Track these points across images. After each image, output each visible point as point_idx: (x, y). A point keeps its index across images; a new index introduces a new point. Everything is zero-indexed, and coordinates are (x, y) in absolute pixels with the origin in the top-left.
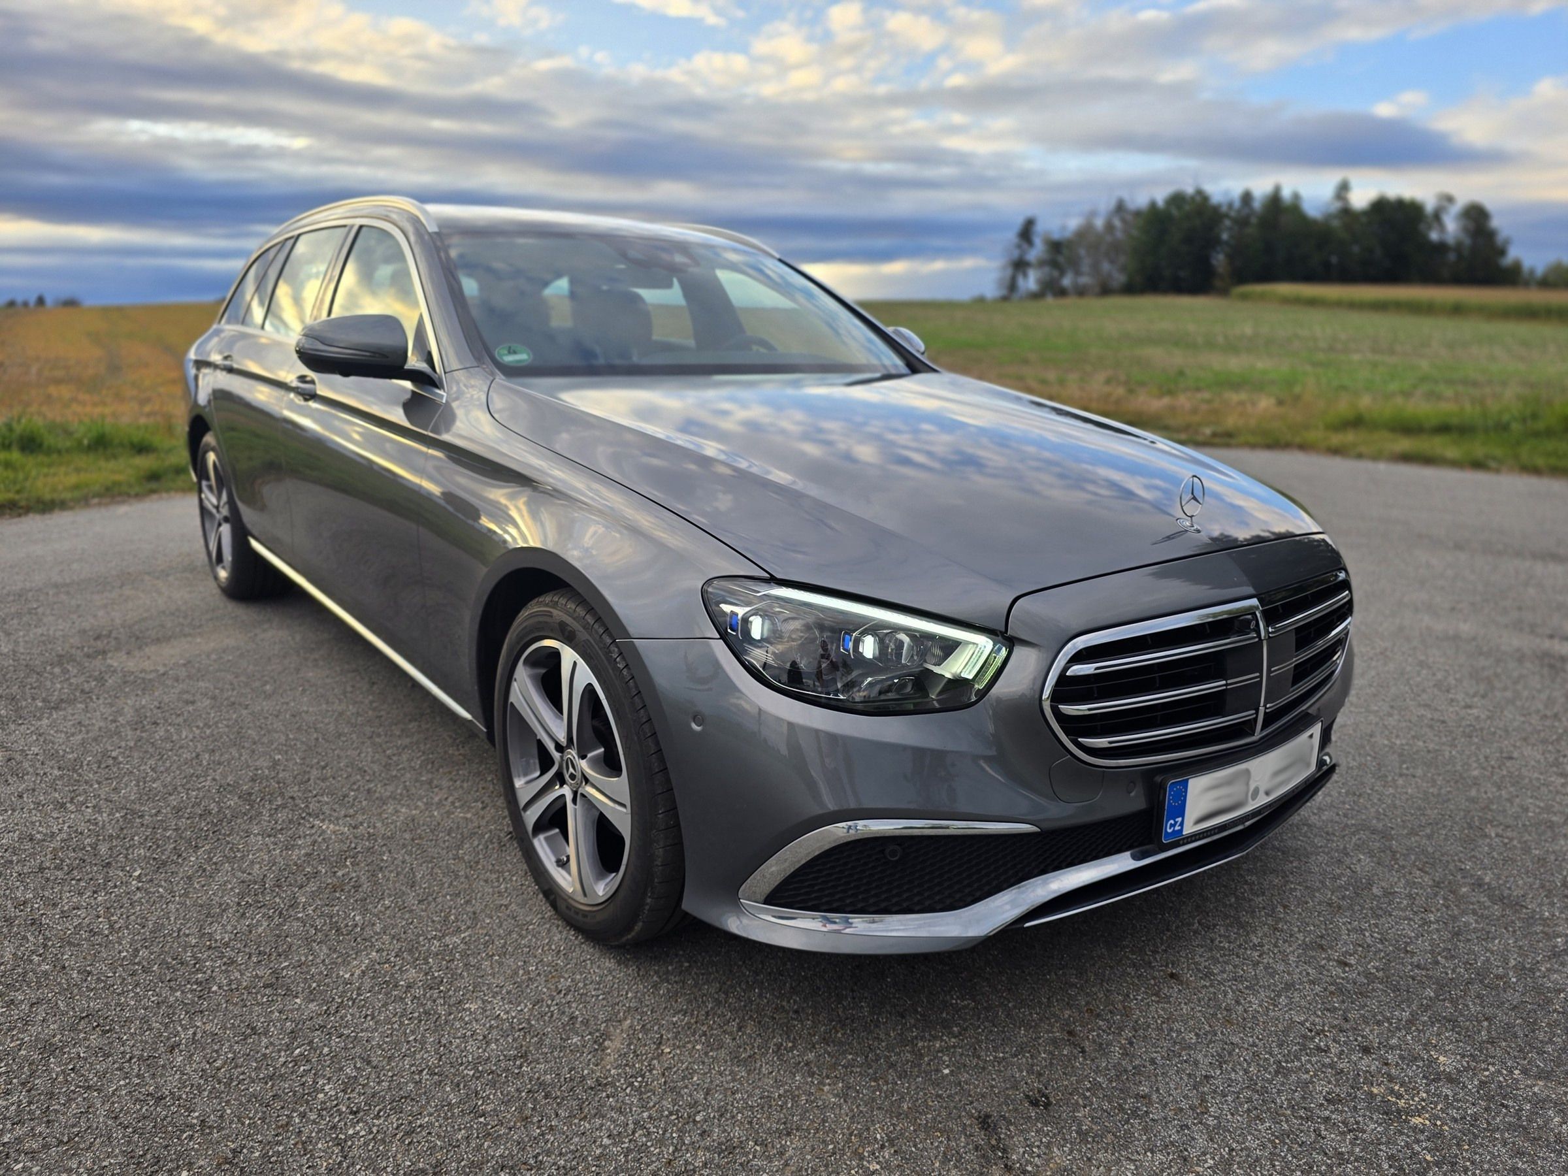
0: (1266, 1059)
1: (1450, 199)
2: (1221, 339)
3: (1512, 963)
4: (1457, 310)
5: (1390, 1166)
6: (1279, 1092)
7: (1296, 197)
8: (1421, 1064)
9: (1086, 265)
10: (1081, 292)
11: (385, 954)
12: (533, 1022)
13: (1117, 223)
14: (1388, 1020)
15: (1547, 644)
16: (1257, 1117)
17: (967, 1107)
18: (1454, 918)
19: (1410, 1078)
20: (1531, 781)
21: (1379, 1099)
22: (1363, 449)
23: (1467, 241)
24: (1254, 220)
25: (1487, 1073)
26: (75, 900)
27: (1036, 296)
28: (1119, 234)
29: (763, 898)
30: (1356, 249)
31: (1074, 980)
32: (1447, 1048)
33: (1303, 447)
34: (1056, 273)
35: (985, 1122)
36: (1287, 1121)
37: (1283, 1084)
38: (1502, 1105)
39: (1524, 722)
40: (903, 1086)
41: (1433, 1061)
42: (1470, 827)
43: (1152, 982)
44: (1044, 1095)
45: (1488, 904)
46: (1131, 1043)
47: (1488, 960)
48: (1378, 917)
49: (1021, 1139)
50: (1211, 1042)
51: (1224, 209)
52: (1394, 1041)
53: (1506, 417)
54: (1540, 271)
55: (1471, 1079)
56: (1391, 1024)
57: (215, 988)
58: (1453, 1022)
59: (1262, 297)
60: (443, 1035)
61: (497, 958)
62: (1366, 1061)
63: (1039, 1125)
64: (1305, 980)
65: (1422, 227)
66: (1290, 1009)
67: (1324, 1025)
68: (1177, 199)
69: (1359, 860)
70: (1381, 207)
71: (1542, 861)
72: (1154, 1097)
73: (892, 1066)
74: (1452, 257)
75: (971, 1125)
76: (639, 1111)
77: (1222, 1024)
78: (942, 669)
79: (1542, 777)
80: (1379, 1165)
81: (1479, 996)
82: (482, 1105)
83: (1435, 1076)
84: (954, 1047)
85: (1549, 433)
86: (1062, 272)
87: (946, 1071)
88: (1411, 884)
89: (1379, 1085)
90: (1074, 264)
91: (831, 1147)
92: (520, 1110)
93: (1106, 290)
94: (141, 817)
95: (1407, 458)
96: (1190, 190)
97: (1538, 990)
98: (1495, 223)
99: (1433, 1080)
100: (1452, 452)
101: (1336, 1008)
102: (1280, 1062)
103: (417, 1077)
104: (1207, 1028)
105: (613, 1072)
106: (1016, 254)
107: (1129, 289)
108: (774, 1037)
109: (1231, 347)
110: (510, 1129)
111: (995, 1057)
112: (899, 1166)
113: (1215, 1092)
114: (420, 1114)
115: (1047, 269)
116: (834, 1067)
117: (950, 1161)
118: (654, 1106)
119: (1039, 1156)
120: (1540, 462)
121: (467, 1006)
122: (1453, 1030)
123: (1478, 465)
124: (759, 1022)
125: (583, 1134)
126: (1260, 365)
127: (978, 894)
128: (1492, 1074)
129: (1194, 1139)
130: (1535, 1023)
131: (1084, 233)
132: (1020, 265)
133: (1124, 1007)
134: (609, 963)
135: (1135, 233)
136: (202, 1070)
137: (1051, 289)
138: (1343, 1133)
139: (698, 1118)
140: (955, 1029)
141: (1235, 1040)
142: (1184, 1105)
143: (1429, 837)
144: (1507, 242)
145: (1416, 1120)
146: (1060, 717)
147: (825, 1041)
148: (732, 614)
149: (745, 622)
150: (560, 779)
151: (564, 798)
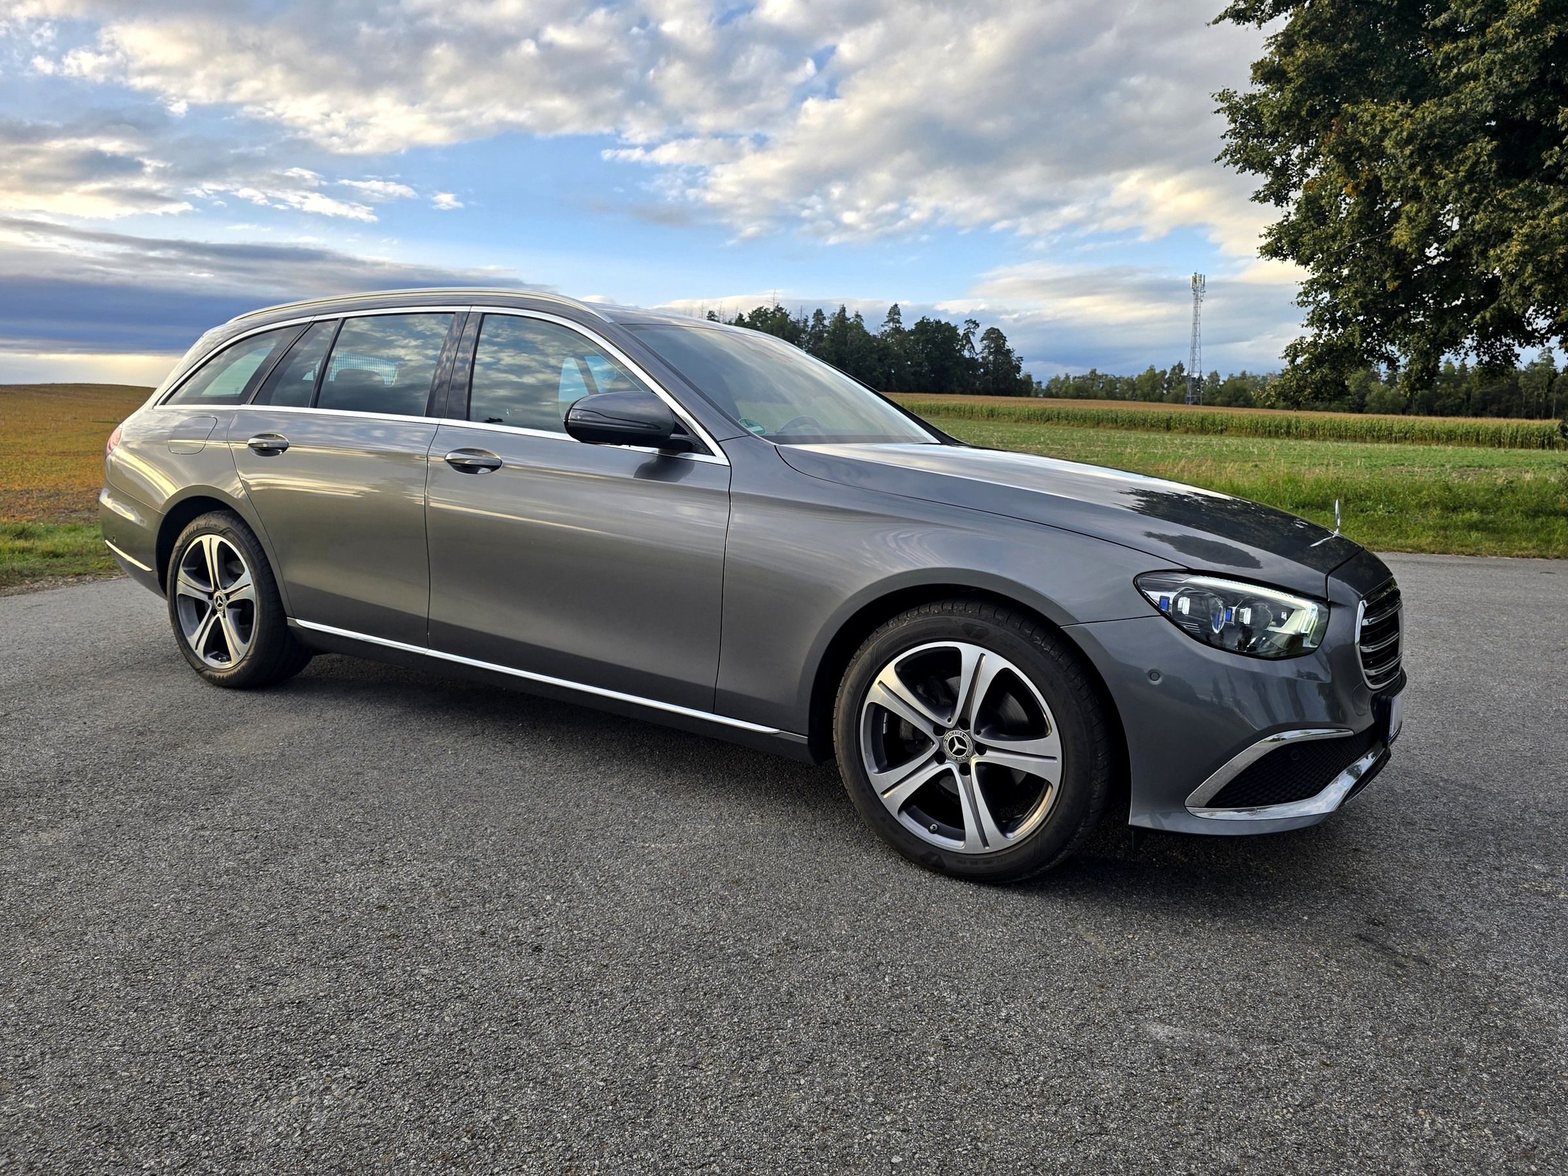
1: (975, 324)
3: (1510, 817)
7: (858, 317)
12: (1021, 936)
17: (1343, 933)
18: (1455, 799)
21: (1532, 890)
23: (991, 358)
29: (1205, 804)
30: (909, 363)
35: (1360, 937)
40: (1293, 929)
43: (1350, 855)
44: (1374, 920)
45: (1462, 790)
46: (1381, 887)
48: (1418, 804)
49: (1391, 942)
51: (802, 324)
54: (1044, 383)
55: (1560, 873)
63: (1392, 934)
65: (957, 346)
70: (923, 327)
72: (1428, 909)
73: (1272, 921)
74: (981, 371)
75: (1357, 941)
78: (1284, 629)
84: (1291, 905)
87: (1306, 918)
88: (1411, 785)
89: (1524, 884)
96: (771, 308)
99: (1545, 877)
111: (1322, 906)
112: (1347, 966)
116: (1241, 927)
117: (1371, 959)
119: (1411, 948)
122: (1523, 853)
127: (1321, 784)
133: (1353, 869)
140: (1279, 897)
144: (1020, 359)
145: (1561, 896)
146: (1363, 655)
148: (1162, 598)
149: (1176, 602)
150: (940, 757)
151: (949, 772)
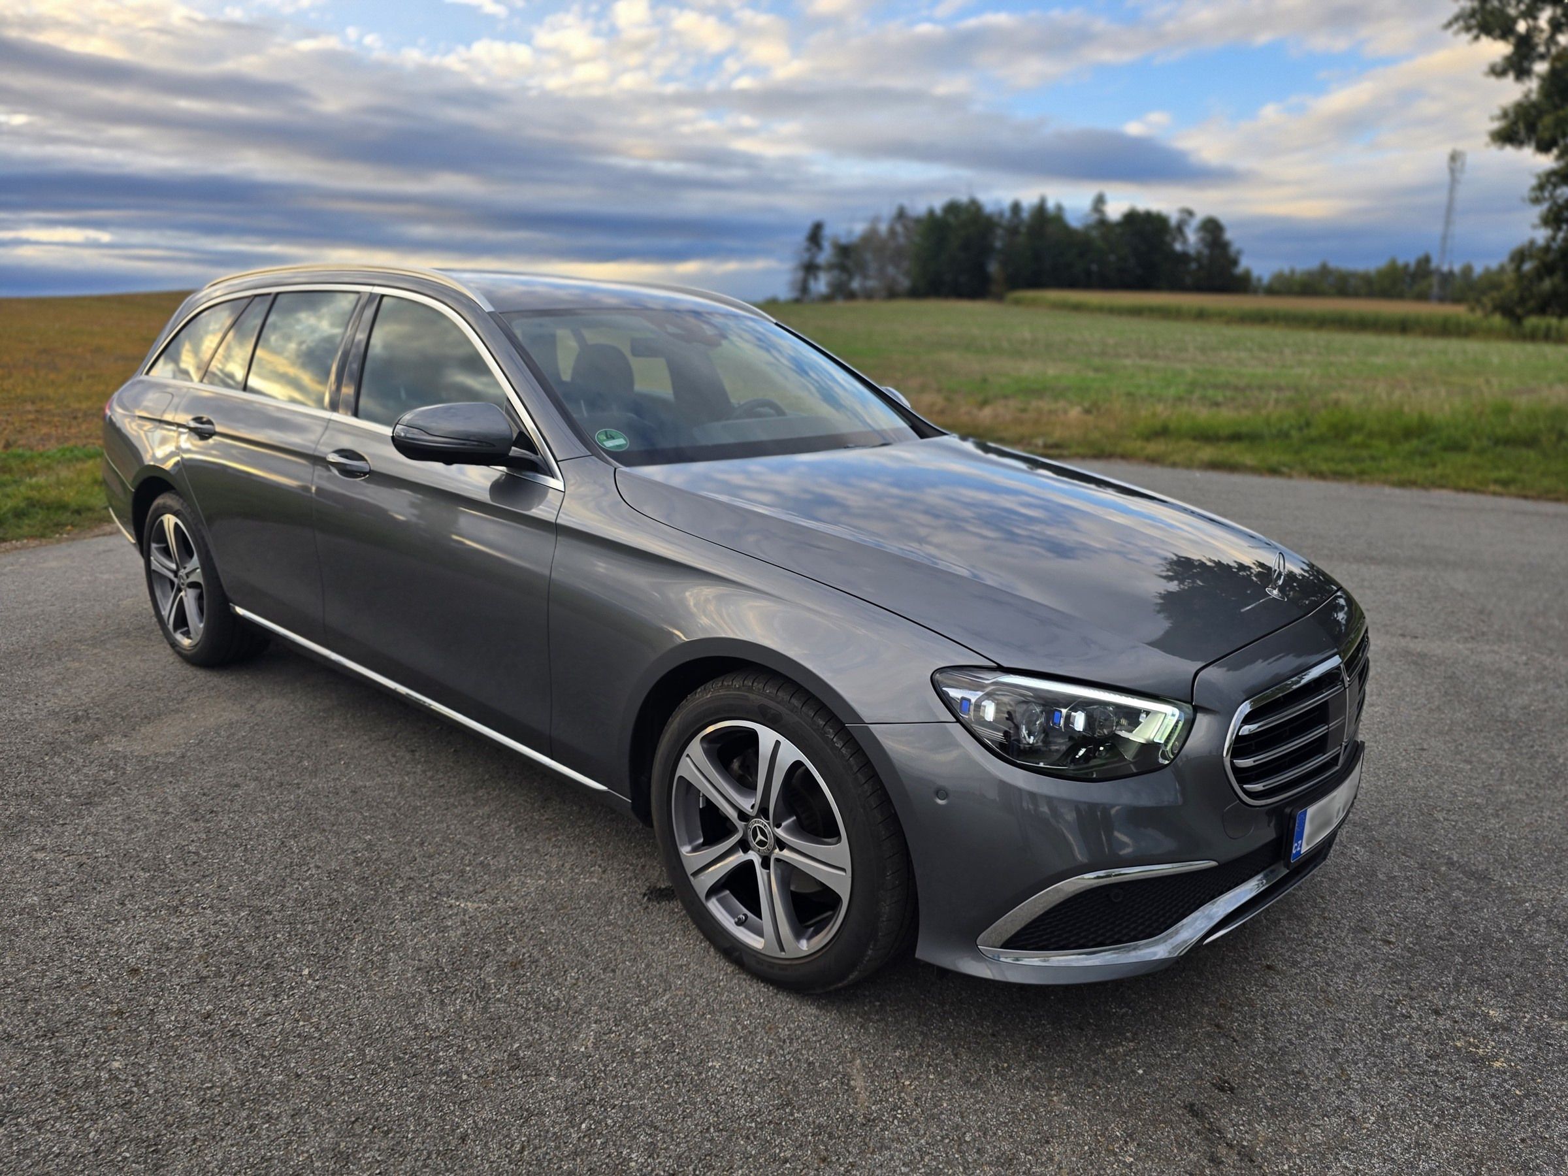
0: (1371, 1029)
1: (1190, 213)
2: (1005, 344)
3: (1504, 928)
4: (1201, 315)
5: (1496, 1103)
6: (1393, 1055)
7: (1059, 208)
8: (1478, 1018)
9: (873, 267)
10: (869, 295)
11: (604, 1024)
12: (778, 1072)
13: (899, 228)
14: (1440, 985)
15: (1403, 642)
16: (1387, 1078)
17: (1174, 1100)
18: (1447, 894)
19: (1478, 1031)
20: (1447, 769)
21: (1464, 1051)
22: (1177, 458)
23: (1206, 251)
24: (1023, 229)
25: (1526, 1020)
26: (261, 1006)
27: (828, 298)
28: (902, 240)
29: (1000, 944)
30: (1112, 258)
31: (1196, 980)
32: (1491, 1003)
33: (1124, 457)
34: (844, 277)
35: (1191, 1108)
36: (1410, 1078)
37: (1392, 1048)
38: (1548, 1044)
39: (1418, 716)
40: (1113, 1088)
41: (1486, 1016)
42: (1423, 814)
43: (1257, 975)
44: (1226, 1082)
45: (1465, 879)
46: (1267, 1029)
47: (1486, 927)
48: (1393, 899)
49: (1227, 1120)
50: (1324, 1020)
51: (996, 219)
52: (1452, 1003)
53: (1286, 426)
54: (1266, 279)
55: (1518, 1026)
56: (1444, 988)
57: (465, 1077)
58: (1483, 981)
59: (1033, 303)
60: (707, 1094)
61: (709, 1016)
62: (1440, 1022)
63: (1235, 1107)
64: (1366, 959)
65: (1168, 238)
66: (1368, 985)
67: (1398, 996)
68: (953, 208)
69: (1357, 851)
70: (1132, 218)
71: (1485, 838)
72: (1306, 1071)
73: (1096, 1073)
74: (1194, 266)
75: (1183, 1115)
76: (916, 1139)
77: (1326, 1004)
78: (1135, 735)
79: (1453, 765)
80: (1488, 1103)
81: (1493, 958)
82: (780, 1152)
83: (1495, 1028)
84: (1134, 1050)
85: (1322, 440)
86: (851, 276)
87: (1141, 1072)
88: (1403, 868)
89: (1459, 1040)
90: (862, 269)
91: (1086, 1148)
92: (815, 1151)
93: (892, 294)
94: (269, 913)
95: (1214, 466)
96: (963, 198)
97: (1531, 948)
98: (1229, 235)
99: (1493, 1030)
100: (1249, 459)
101: (1399, 980)
102: (1381, 1030)
103: (707, 1135)
104: (1317, 1009)
105: (873, 1108)
106: (806, 256)
107: (915, 293)
108: (988, 1060)
109: (1018, 353)
110: (817, 1170)
111: (1172, 1055)
112: (1146, 1156)
113: (1347, 1061)
114: (731, 1168)
115: (836, 273)
116: (1050, 1079)
117: (1184, 1146)
118: (925, 1134)
119: (1247, 1132)
120: (1324, 467)
121: (710, 1064)
122: (1488, 988)
123: (1274, 471)
124: (969, 1048)
125: (881, 1165)
126: (1051, 371)
127: (1169, 922)
128: (1530, 1020)
129: (1352, 1102)
130: (1541, 975)
131: (870, 238)
132: (810, 268)
133: (1247, 998)
134: (813, 1010)
135: (917, 239)
136: (507, 1156)
137: (841, 291)
138: (1451, 1082)
139: (967, 1139)
140: (1128, 1034)
141: (1342, 1016)
142: (1331, 1075)
143: (1397, 825)
144: (1239, 252)
145: (1497, 1064)
146: (1235, 769)
147: (1030, 1058)
148: (963, 699)
149: (978, 706)
150: (744, 845)
151: (750, 863)
